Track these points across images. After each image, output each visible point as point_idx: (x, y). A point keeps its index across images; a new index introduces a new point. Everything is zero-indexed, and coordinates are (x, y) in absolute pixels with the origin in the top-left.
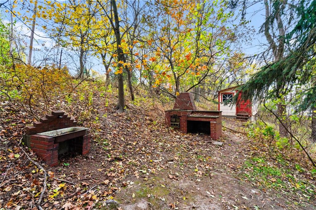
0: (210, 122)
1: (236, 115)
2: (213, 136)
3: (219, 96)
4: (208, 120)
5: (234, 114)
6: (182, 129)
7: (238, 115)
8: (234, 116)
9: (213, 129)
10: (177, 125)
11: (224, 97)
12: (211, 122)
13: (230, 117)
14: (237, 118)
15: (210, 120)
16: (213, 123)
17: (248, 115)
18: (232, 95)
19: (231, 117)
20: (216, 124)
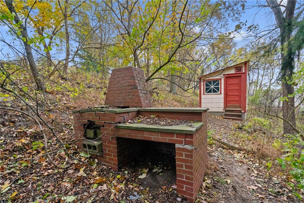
0: (174, 145)
1: (224, 111)
2: (184, 189)
3: (201, 83)
4: (167, 139)
5: (221, 110)
6: (107, 160)
7: (226, 111)
8: (221, 112)
9: (184, 169)
10: (95, 148)
11: (207, 85)
12: (177, 146)
13: (215, 113)
14: (226, 115)
15: (175, 138)
16: (184, 150)
17: (241, 110)
18: (219, 82)
19: (217, 113)
20: (191, 151)
